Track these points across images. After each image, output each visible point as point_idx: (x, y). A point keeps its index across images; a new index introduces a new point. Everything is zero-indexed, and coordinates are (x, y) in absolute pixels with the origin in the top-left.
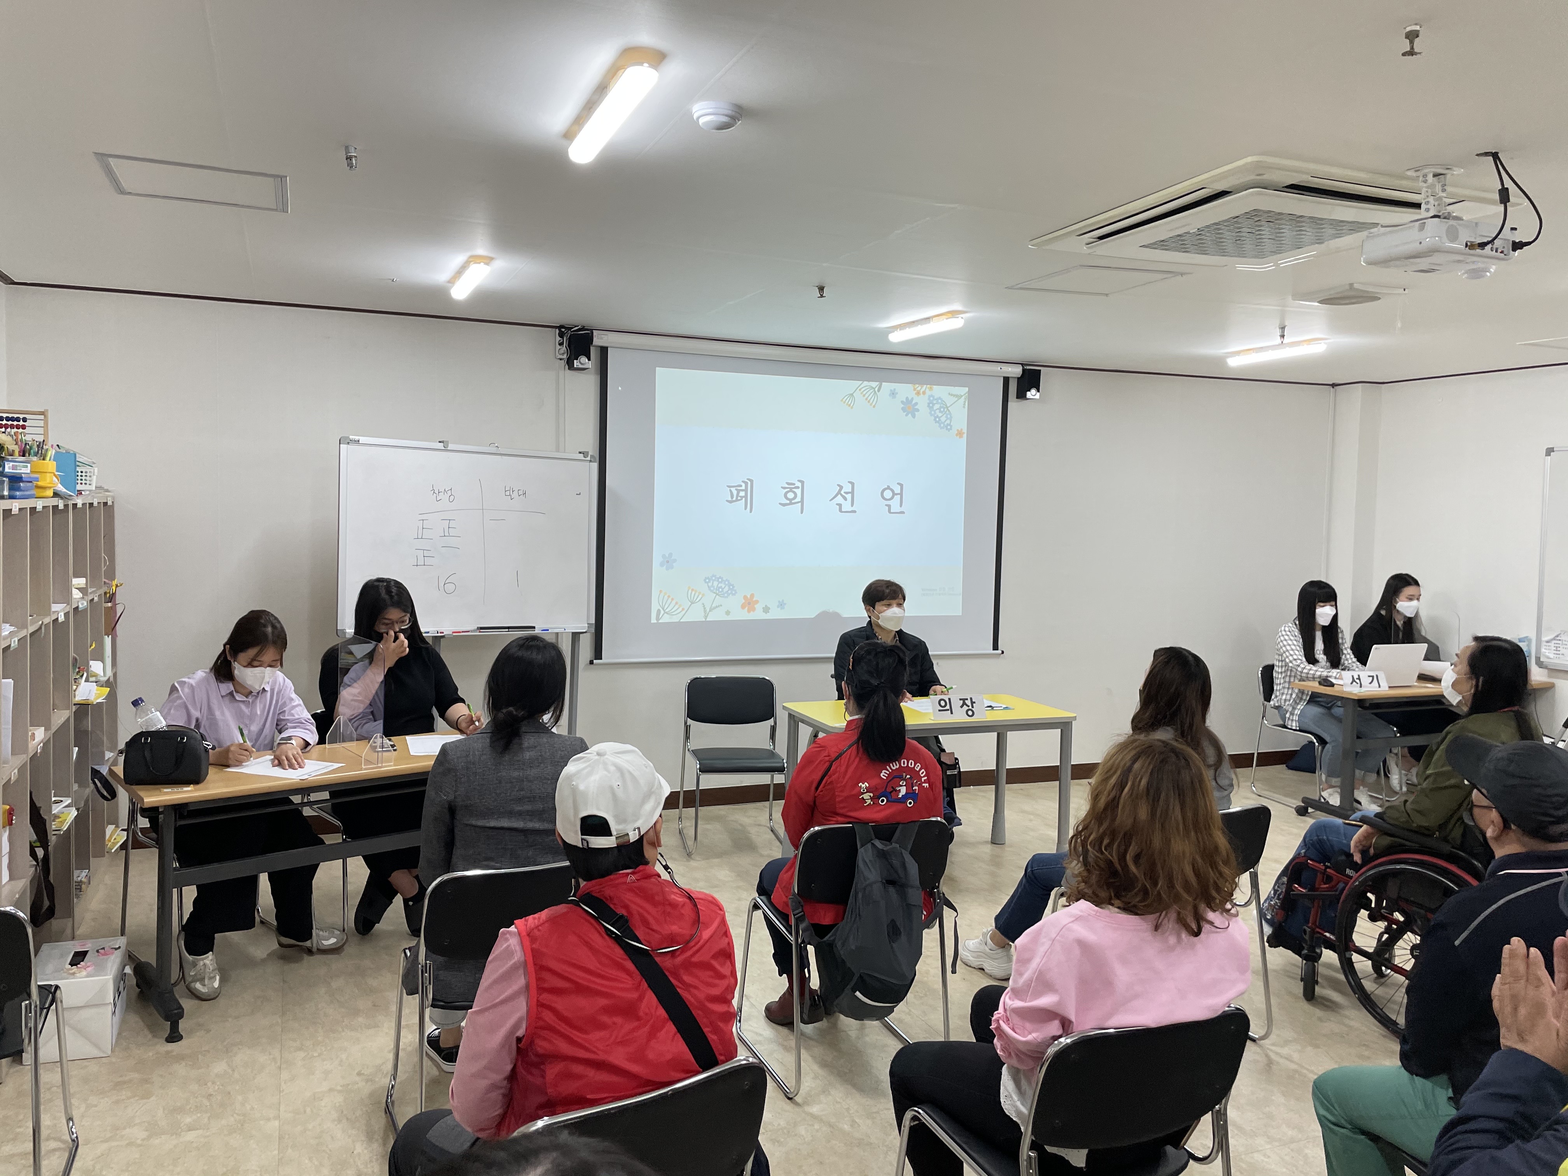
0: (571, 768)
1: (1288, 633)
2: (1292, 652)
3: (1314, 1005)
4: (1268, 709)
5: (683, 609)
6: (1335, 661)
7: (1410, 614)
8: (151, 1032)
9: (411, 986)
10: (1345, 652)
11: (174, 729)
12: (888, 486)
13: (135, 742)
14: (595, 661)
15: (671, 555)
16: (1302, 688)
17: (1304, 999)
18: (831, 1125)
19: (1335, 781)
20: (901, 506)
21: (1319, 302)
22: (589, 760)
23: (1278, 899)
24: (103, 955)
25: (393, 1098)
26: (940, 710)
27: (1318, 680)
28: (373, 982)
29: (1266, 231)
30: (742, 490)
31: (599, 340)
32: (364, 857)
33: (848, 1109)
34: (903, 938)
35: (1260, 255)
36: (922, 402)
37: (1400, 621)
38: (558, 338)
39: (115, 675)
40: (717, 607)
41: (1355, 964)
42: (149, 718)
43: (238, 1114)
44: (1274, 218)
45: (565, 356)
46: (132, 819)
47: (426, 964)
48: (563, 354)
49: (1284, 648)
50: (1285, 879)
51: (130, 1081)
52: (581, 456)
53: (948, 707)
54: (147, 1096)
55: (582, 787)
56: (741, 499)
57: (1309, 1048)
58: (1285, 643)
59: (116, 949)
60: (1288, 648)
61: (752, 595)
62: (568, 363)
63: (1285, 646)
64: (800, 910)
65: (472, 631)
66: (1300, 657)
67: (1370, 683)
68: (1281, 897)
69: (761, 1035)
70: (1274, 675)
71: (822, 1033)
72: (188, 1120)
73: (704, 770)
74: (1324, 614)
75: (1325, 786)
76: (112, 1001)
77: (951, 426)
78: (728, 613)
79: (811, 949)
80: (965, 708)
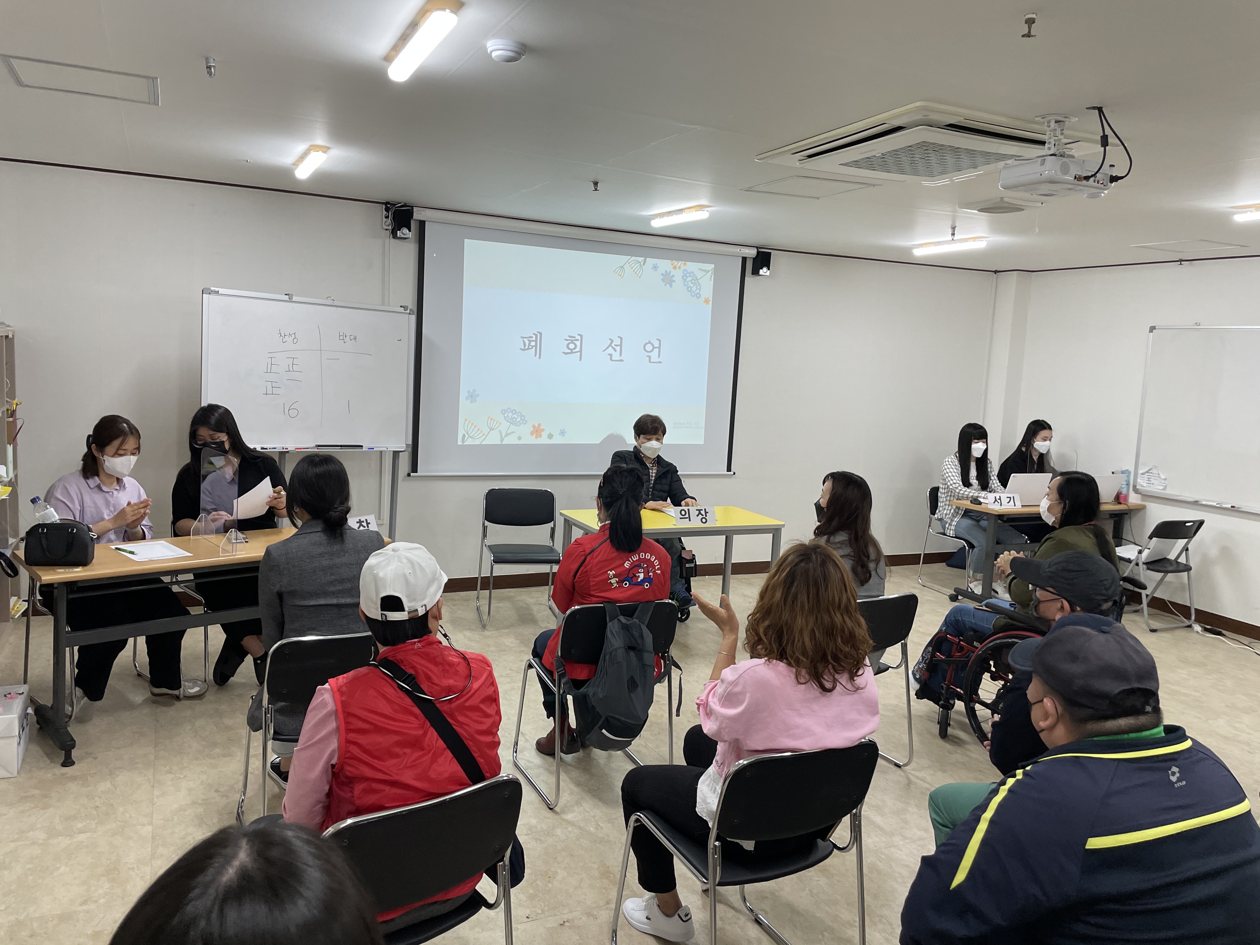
0: (372, 561)
1: (951, 463)
2: (952, 478)
3: (946, 742)
4: (933, 520)
5: (484, 435)
6: (984, 485)
7: (1044, 451)
8: (49, 758)
9: (254, 724)
10: (992, 478)
11: (66, 522)
12: (650, 341)
13: (33, 532)
14: (412, 474)
15: (474, 391)
16: (958, 506)
17: (939, 737)
18: (580, 828)
19: (979, 576)
20: (659, 357)
21: (978, 211)
22: (386, 555)
23: (925, 663)
24: (9, 698)
25: (243, 809)
26: (681, 518)
27: (971, 499)
28: (228, 722)
29: (933, 158)
30: (533, 341)
31: (418, 215)
32: (221, 625)
33: (594, 817)
34: (639, 689)
35: (931, 174)
36: (678, 275)
37: (1036, 456)
38: (385, 213)
39: (16, 476)
40: (511, 433)
41: (977, 712)
42: (46, 513)
43: (119, 821)
44: (939, 148)
45: (390, 227)
46: (32, 592)
47: (268, 707)
48: (388, 225)
49: (947, 475)
50: (930, 649)
51: (33, 796)
52: (402, 310)
53: (687, 516)
54: (46, 807)
55: (381, 574)
56: (532, 348)
57: (940, 773)
58: (948, 470)
59: (20, 694)
60: (950, 474)
61: (539, 425)
62: (392, 232)
63: (947, 473)
64: (562, 668)
65: (311, 448)
66: (958, 482)
67: (1008, 503)
68: (927, 662)
69: (532, 762)
70: (939, 495)
71: (579, 760)
72: (80, 825)
73: (497, 561)
74: (978, 448)
75: (973, 580)
76: (17, 735)
77: (700, 295)
78: (520, 438)
79: (570, 698)
80: (700, 516)
